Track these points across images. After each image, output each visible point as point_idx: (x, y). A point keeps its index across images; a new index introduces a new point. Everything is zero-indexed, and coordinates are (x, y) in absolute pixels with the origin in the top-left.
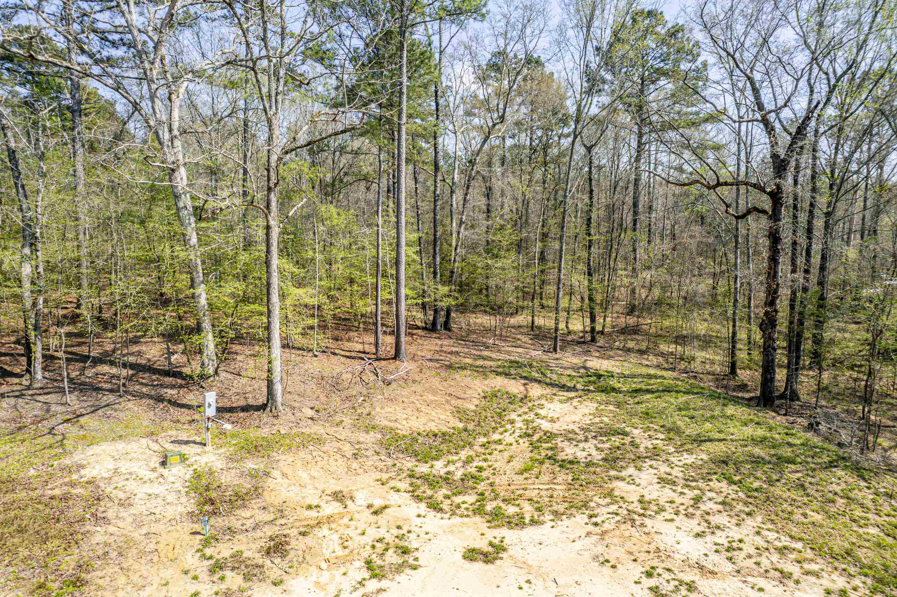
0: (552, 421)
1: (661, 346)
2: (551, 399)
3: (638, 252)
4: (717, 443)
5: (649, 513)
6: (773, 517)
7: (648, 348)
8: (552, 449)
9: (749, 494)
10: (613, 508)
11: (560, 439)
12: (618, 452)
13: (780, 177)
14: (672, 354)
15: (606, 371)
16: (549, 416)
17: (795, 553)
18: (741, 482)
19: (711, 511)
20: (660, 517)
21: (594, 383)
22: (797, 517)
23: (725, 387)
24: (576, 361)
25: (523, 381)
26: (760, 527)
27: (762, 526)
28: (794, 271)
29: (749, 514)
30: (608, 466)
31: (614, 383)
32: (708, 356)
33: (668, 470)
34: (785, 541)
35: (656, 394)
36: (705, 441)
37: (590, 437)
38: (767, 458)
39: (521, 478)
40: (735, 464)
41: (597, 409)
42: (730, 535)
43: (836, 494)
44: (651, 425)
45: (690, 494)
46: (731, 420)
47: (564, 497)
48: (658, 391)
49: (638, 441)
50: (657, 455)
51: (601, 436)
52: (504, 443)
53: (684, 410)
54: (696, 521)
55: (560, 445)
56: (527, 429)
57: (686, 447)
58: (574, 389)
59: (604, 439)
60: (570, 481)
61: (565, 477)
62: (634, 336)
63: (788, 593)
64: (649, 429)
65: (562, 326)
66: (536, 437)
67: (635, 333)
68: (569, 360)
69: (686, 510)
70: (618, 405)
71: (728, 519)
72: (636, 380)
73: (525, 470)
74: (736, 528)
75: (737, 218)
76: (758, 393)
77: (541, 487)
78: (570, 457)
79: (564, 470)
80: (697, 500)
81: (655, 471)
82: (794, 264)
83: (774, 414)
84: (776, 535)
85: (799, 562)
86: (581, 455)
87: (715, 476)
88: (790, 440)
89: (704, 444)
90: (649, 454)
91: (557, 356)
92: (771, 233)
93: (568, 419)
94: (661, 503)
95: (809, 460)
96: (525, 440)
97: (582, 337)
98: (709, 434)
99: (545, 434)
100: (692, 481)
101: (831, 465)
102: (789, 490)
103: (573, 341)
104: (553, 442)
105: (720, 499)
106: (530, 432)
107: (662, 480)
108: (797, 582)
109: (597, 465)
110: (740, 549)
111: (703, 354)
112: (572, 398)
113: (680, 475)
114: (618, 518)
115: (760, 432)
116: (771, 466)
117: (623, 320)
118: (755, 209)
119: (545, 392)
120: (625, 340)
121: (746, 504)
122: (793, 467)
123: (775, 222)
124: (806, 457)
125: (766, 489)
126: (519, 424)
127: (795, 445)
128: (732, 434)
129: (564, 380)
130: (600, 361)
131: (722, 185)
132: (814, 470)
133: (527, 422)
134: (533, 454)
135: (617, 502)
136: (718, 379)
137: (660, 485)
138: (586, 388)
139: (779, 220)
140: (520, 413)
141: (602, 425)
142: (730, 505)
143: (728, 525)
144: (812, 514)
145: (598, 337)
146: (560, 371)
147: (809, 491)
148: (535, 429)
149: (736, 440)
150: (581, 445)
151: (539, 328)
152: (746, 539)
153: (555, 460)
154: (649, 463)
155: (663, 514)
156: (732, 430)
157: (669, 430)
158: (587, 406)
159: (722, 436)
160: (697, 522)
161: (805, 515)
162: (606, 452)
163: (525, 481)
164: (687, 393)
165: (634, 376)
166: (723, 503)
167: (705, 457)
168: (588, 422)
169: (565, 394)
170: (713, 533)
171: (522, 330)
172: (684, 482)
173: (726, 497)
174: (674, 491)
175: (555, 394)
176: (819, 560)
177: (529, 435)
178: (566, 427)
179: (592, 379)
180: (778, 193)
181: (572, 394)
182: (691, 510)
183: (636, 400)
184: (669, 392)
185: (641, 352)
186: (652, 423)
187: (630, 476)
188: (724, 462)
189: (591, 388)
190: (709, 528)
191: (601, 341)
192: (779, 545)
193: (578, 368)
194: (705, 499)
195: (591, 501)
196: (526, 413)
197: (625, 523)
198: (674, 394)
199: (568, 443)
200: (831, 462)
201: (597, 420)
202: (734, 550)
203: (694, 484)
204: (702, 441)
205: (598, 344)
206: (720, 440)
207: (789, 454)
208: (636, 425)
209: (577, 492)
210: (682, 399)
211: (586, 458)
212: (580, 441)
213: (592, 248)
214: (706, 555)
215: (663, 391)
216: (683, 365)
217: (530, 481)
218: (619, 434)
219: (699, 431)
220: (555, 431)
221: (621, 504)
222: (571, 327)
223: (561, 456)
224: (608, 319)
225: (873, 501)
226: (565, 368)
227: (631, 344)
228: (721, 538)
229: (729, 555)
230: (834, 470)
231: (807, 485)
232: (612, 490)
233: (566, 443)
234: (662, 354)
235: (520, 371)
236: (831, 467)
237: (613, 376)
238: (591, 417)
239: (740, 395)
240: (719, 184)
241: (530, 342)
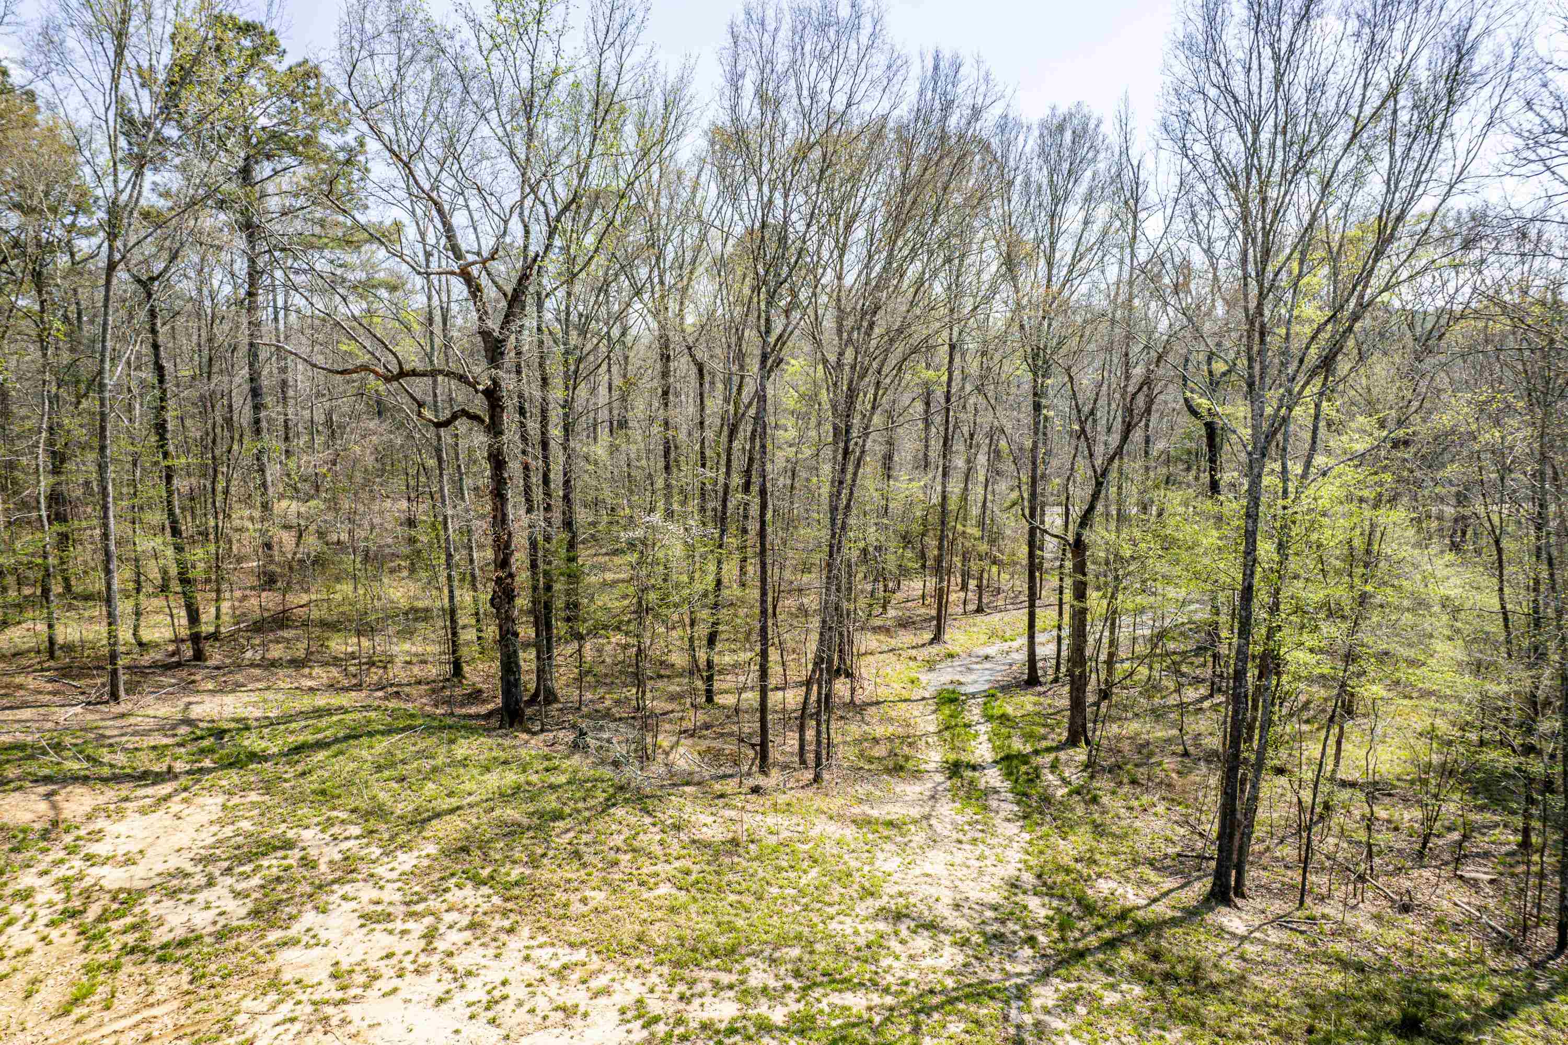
0: (129, 861)
1: (332, 644)
2: (118, 811)
3: (268, 473)
4: (448, 817)
5: (353, 992)
6: (544, 921)
7: (309, 653)
8: (135, 927)
9: (508, 894)
10: (285, 1010)
11: (150, 899)
12: (280, 888)
13: (497, 367)
14: (353, 656)
15: (233, 720)
16: (121, 851)
17: (579, 968)
18: (492, 878)
19: (453, 949)
20: (372, 993)
21: (212, 751)
22: (577, 908)
23: (448, 702)
24: (166, 710)
25: (42, 789)
26: (527, 948)
27: (532, 943)
28: (529, 511)
29: (511, 931)
30: (262, 924)
31: (252, 742)
32: (414, 649)
33: (375, 894)
34: (566, 955)
35: (335, 748)
36: (429, 819)
37: (217, 873)
38: (525, 821)
39: (67, 1021)
40: (480, 848)
41: (224, 807)
42: (488, 979)
43: (618, 850)
44: (334, 814)
45: (418, 928)
46: (465, 766)
47: (177, 1027)
48: (337, 740)
49: (313, 853)
50: (352, 872)
51: (241, 864)
52: (10, 953)
53: (386, 767)
54: (434, 976)
55: (153, 911)
56: (68, 899)
57: (399, 841)
58: (170, 775)
59: (248, 868)
60: (186, 987)
61: (172, 982)
62: (280, 633)
63: (577, 1037)
64: (330, 822)
65: (125, 634)
66: (94, 911)
67: (282, 627)
68: (151, 712)
69: (414, 962)
70: (268, 787)
71: (481, 951)
72: (294, 725)
73: (75, 1001)
74: (494, 964)
75: (438, 425)
76: (499, 701)
77: (118, 1026)
78: (180, 933)
79: (168, 966)
80: (430, 936)
81: (353, 905)
82: (528, 500)
83: (525, 736)
84: (551, 951)
85: (584, 982)
86: (202, 920)
87: (453, 880)
88: (553, 780)
89: (427, 826)
90: (338, 874)
91: (122, 708)
92: (490, 455)
93: (166, 845)
94: (372, 964)
95: (580, 805)
96: (65, 928)
97: (173, 654)
98: (434, 804)
99: (114, 899)
100: (417, 903)
101: (609, 803)
102: (560, 866)
103: (154, 665)
104: (137, 910)
105: (465, 920)
106: (77, 903)
107: (368, 919)
108: (585, 1015)
109: (240, 930)
110: (505, 998)
111: (407, 646)
112: (169, 797)
113: (398, 897)
114: (297, 1027)
115: (511, 778)
116: (531, 834)
117: (254, 601)
118: (465, 413)
119: (101, 800)
120: (263, 644)
121: (505, 913)
122: (560, 824)
123: (495, 437)
124: (576, 802)
125: (530, 876)
126: (47, 893)
127: (559, 786)
128: (470, 794)
129: (145, 762)
130: (218, 699)
131: (407, 374)
132: (589, 820)
133: (65, 883)
134: (89, 956)
135: (290, 994)
136: (436, 689)
137: (364, 930)
138: (197, 765)
139: (501, 433)
140: (42, 867)
141: (240, 840)
142: (480, 925)
143: (483, 962)
144: (593, 894)
145: (207, 647)
146: (131, 742)
147: (586, 858)
148: (87, 895)
149: (477, 804)
150: (201, 897)
151: (69, 648)
152: (511, 976)
153: (144, 950)
154: (340, 893)
155: (378, 984)
156: (468, 786)
157: (367, 815)
158: (202, 807)
159: (454, 802)
160: (437, 977)
161: (584, 901)
162: (255, 895)
163: (79, 1028)
164: (389, 732)
165: (288, 719)
166: (472, 926)
167: (432, 849)
168: (210, 841)
169: (150, 791)
170: (462, 987)
171: (24, 662)
172: (403, 908)
173: (474, 913)
174: (391, 932)
175: (126, 799)
176: (610, 967)
177: (74, 914)
178: (160, 868)
179: (205, 743)
180: (494, 390)
181: (165, 789)
182: (423, 959)
183: (300, 768)
184: (356, 737)
185: (297, 664)
186: (334, 809)
187: (308, 930)
188: (465, 850)
189: (207, 763)
190: (455, 980)
191: (215, 656)
192: (556, 965)
193: (174, 727)
194: (442, 929)
195: (237, 1012)
196: (62, 861)
197: (310, 1031)
198: (365, 740)
199: (171, 903)
200: (608, 800)
201: (228, 831)
202: (496, 1002)
203: (420, 907)
204: (424, 821)
205: (208, 663)
206: (452, 811)
207: (554, 804)
208: (306, 822)
209: (204, 1004)
210: (382, 745)
211: (215, 923)
212: (199, 889)
213: (175, 481)
214: (457, 1032)
215: (347, 738)
216: (375, 675)
217: (91, 1022)
218: (276, 849)
219: (418, 802)
220: (138, 884)
221: (299, 996)
222: (146, 635)
223: (160, 936)
224: (225, 606)
225: (661, 843)
226: (147, 733)
227: (276, 652)
228: (476, 991)
229: (490, 1014)
230: (612, 810)
231: (582, 848)
232: (278, 972)
233: (168, 903)
234: (336, 661)
235: (32, 767)
236: (609, 807)
237: (247, 728)
238: (215, 828)
239: (473, 710)
240: (402, 374)
241: (50, 687)
